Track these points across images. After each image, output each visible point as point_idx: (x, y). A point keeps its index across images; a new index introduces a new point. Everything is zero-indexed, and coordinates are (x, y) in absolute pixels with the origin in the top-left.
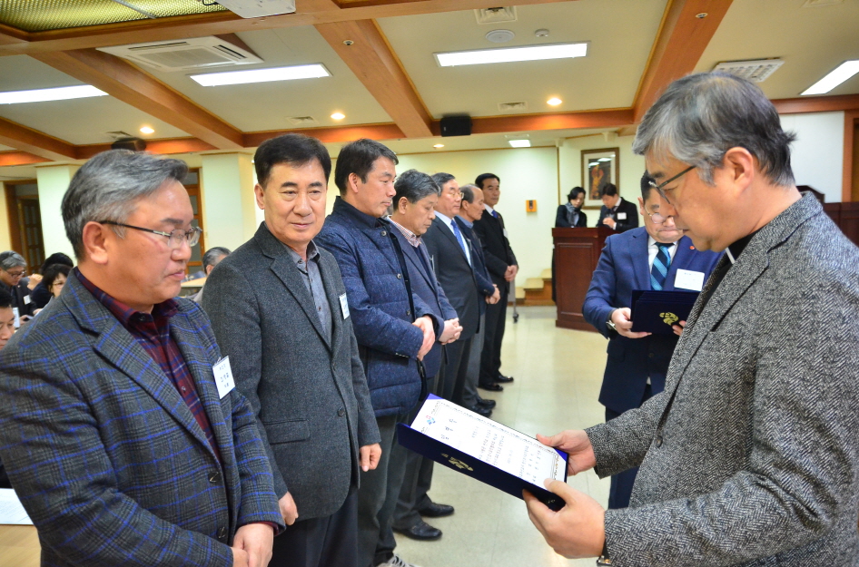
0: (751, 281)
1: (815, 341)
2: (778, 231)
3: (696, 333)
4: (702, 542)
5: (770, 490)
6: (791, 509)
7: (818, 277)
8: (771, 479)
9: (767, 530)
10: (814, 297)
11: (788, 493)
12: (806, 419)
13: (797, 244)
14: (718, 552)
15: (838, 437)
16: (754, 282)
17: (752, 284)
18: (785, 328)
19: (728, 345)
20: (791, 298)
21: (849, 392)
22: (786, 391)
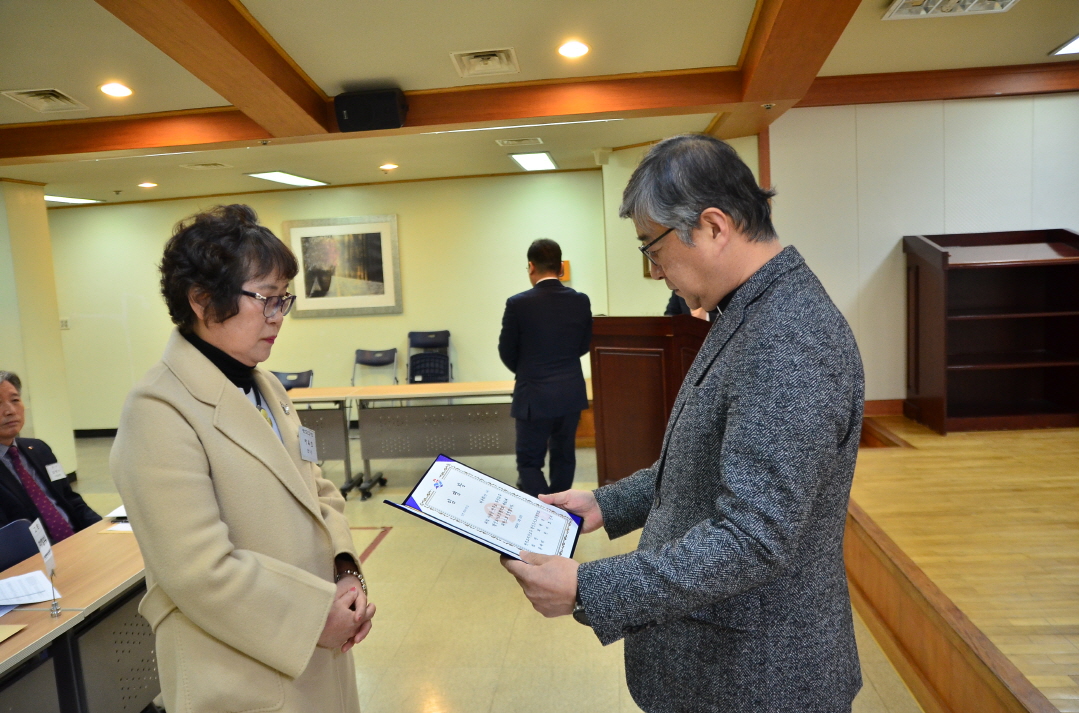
0: (728, 337)
2: (755, 287)
4: (664, 580)
5: (727, 529)
6: (745, 545)
7: (775, 328)
8: (727, 518)
9: (723, 565)
10: (770, 347)
11: (740, 529)
12: (759, 461)
14: (679, 590)
15: (786, 477)
16: (731, 337)
17: (729, 340)
18: (747, 377)
20: (752, 348)
22: (744, 436)
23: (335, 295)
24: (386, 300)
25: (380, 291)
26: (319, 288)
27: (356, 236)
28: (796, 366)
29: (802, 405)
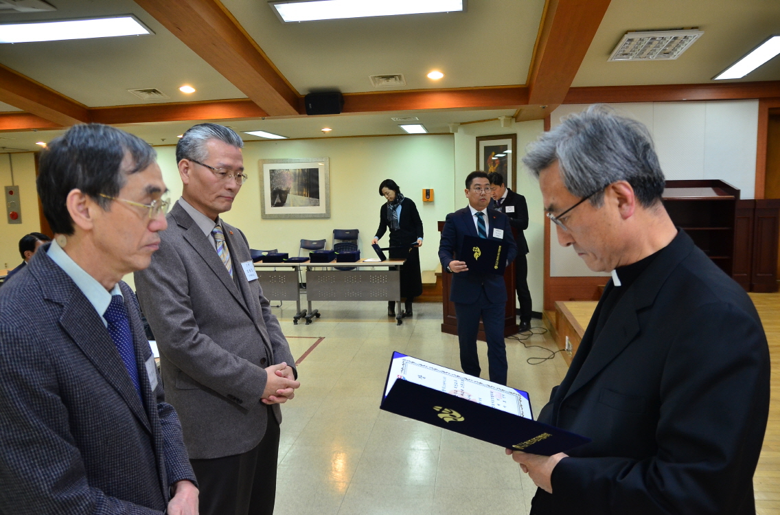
23: (289, 205)
24: (320, 209)
25: (317, 204)
26: (280, 201)
27: (303, 170)
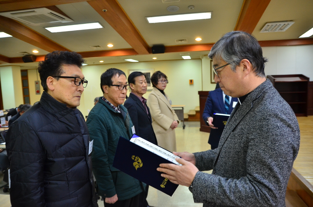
0: (246, 113)
1: (268, 136)
2: (256, 94)
3: (227, 132)
10: (268, 119)
12: (265, 165)
13: (262, 99)
17: (246, 114)
18: (258, 131)
19: (238, 137)
20: (260, 119)
21: (280, 155)
22: (258, 155)
28: (279, 127)
29: (282, 143)
